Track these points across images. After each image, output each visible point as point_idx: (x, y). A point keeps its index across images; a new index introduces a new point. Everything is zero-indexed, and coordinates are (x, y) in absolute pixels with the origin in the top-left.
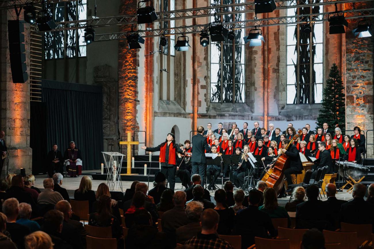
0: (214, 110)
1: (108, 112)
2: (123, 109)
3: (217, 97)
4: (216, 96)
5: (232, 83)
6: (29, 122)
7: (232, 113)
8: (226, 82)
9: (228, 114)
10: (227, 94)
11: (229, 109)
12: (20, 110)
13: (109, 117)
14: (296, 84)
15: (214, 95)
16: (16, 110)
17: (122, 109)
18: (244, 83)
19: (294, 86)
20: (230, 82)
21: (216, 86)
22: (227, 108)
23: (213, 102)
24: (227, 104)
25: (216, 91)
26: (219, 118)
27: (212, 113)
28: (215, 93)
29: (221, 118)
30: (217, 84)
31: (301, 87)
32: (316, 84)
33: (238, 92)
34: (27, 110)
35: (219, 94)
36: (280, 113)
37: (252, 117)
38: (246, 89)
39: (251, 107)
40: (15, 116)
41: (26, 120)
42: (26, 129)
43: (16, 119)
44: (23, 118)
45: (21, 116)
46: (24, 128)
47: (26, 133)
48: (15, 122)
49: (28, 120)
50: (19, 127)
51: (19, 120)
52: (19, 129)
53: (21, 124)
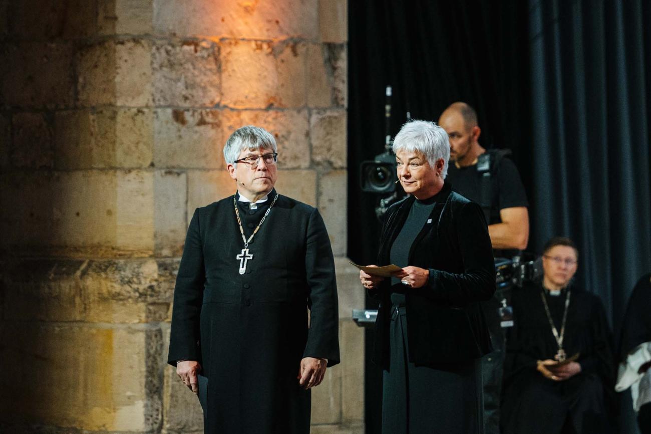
40: (223, 20)
41: (308, 50)
42: (315, 119)
43: (233, 42)
44: (288, 34)
45: (274, 22)
46: (299, 112)
47: (311, 147)
48: (223, 68)
49: (333, 53)
50: (255, 106)
51: (252, 52)
52: (255, 122)
53: (276, 81)
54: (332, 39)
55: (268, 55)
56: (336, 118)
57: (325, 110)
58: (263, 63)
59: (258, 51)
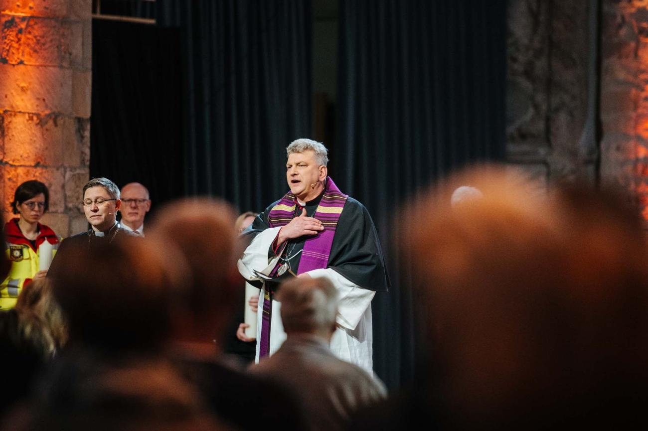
1: (540, 98)
2: (631, 78)
6: (82, 137)
12: (33, 62)
13: (541, 126)
16: (14, 59)
17: (622, 75)
34: (72, 63)
40: (6, 97)
41: (64, 122)
42: (68, 175)
43: (13, 113)
44: (51, 109)
45: (41, 100)
46: (58, 169)
47: (65, 196)
48: (6, 133)
49: (82, 125)
50: (28, 164)
51: (26, 122)
52: (27, 176)
53: (42, 145)
54: (81, 115)
55: (37, 124)
56: (83, 175)
57: (75, 169)
58: (33, 131)
59: (30, 122)
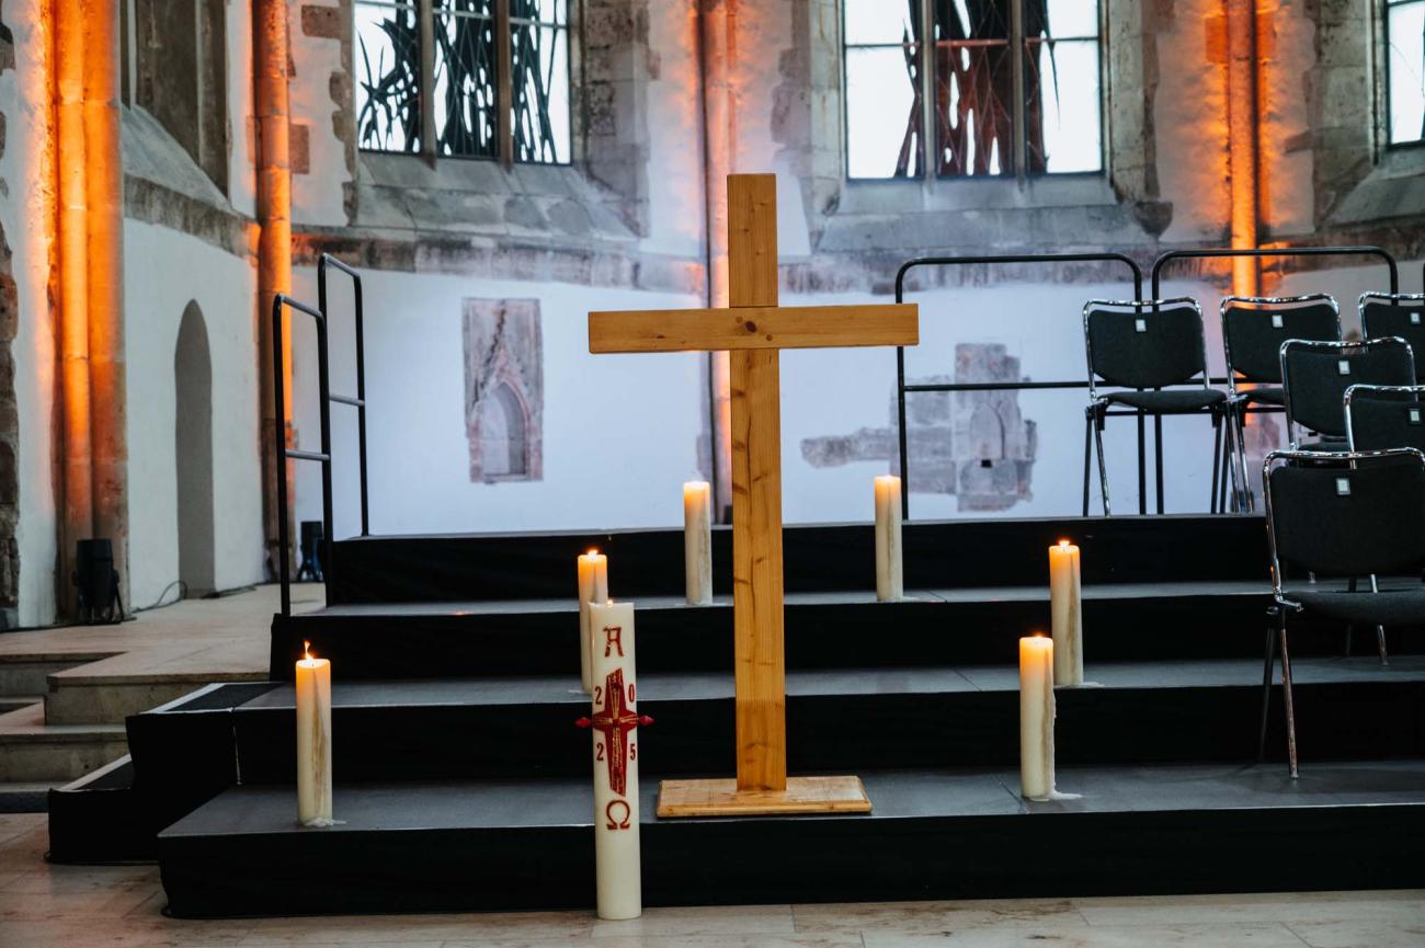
0: (396, 206)
3: (400, 114)
4: (391, 101)
5: (485, 11)
7: (517, 232)
8: (448, 7)
9: (491, 236)
10: (461, 94)
11: (488, 201)
14: (911, 38)
15: (378, 94)
18: (562, 21)
19: (900, 52)
20: (479, 9)
21: (388, 26)
22: (474, 193)
23: (371, 151)
24: (461, 164)
25: (389, 65)
26: (435, 262)
27: (383, 222)
28: (385, 83)
29: (447, 265)
30: (392, 16)
31: (946, 65)
32: (1052, 44)
33: (530, 87)
35: (408, 88)
36: (817, 236)
37: (636, 267)
38: (576, 64)
39: (622, 193)
